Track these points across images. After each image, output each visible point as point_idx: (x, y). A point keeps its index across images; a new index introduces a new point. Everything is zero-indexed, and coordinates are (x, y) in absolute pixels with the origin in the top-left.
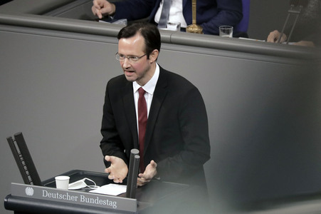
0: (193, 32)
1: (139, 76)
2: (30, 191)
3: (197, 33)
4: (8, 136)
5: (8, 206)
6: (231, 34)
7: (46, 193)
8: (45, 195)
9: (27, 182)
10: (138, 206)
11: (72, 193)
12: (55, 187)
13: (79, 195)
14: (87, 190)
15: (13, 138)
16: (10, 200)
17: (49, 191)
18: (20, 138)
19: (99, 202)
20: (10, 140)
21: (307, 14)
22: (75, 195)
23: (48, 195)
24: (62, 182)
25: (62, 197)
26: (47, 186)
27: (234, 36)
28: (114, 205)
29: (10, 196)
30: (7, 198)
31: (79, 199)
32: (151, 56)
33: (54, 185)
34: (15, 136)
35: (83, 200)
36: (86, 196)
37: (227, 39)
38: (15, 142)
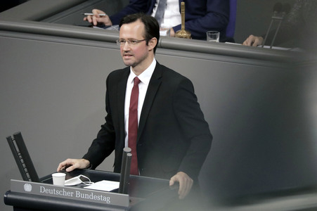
0: (182, 37)
1: (137, 61)
2: (28, 187)
3: (186, 38)
4: (7, 136)
5: (8, 201)
6: (218, 39)
7: (43, 189)
8: (43, 190)
9: (25, 179)
10: (130, 201)
11: (67, 189)
12: (52, 183)
13: (74, 191)
14: (82, 186)
15: (13, 137)
16: (9, 196)
17: (46, 187)
18: (18, 137)
19: (93, 198)
20: (9, 139)
21: (289, 21)
22: (71, 190)
23: (45, 191)
24: (59, 178)
25: (58, 193)
26: (44, 182)
27: (220, 41)
28: (107, 200)
29: (9, 192)
30: (7, 194)
31: (74, 195)
32: (149, 44)
33: (51, 181)
34: (14, 136)
35: (79, 195)
36: (82, 192)
37: (213, 43)
38: (14, 141)
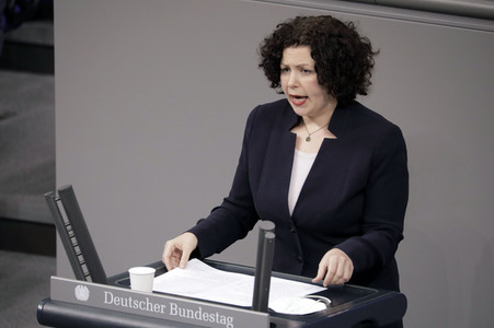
2: (82, 292)
5: (43, 318)
7: (111, 296)
8: (109, 300)
9: (80, 276)
11: (156, 298)
12: (129, 287)
13: (167, 302)
15: (57, 196)
16: (47, 308)
17: (116, 294)
18: (68, 195)
19: (201, 317)
22: (161, 301)
23: (114, 300)
25: (137, 305)
28: (228, 324)
29: (48, 300)
30: (43, 304)
31: (167, 310)
33: (127, 284)
34: (61, 192)
35: (175, 311)
36: (181, 305)
38: (59, 203)
